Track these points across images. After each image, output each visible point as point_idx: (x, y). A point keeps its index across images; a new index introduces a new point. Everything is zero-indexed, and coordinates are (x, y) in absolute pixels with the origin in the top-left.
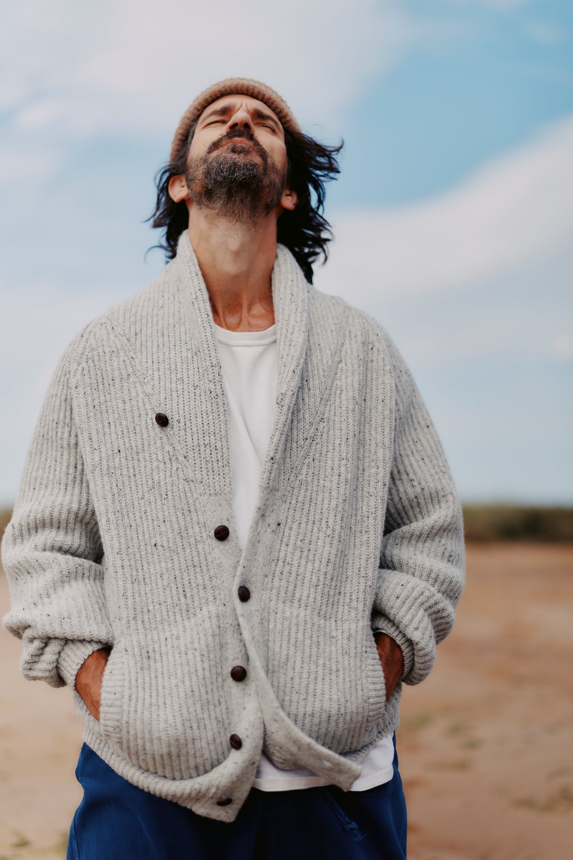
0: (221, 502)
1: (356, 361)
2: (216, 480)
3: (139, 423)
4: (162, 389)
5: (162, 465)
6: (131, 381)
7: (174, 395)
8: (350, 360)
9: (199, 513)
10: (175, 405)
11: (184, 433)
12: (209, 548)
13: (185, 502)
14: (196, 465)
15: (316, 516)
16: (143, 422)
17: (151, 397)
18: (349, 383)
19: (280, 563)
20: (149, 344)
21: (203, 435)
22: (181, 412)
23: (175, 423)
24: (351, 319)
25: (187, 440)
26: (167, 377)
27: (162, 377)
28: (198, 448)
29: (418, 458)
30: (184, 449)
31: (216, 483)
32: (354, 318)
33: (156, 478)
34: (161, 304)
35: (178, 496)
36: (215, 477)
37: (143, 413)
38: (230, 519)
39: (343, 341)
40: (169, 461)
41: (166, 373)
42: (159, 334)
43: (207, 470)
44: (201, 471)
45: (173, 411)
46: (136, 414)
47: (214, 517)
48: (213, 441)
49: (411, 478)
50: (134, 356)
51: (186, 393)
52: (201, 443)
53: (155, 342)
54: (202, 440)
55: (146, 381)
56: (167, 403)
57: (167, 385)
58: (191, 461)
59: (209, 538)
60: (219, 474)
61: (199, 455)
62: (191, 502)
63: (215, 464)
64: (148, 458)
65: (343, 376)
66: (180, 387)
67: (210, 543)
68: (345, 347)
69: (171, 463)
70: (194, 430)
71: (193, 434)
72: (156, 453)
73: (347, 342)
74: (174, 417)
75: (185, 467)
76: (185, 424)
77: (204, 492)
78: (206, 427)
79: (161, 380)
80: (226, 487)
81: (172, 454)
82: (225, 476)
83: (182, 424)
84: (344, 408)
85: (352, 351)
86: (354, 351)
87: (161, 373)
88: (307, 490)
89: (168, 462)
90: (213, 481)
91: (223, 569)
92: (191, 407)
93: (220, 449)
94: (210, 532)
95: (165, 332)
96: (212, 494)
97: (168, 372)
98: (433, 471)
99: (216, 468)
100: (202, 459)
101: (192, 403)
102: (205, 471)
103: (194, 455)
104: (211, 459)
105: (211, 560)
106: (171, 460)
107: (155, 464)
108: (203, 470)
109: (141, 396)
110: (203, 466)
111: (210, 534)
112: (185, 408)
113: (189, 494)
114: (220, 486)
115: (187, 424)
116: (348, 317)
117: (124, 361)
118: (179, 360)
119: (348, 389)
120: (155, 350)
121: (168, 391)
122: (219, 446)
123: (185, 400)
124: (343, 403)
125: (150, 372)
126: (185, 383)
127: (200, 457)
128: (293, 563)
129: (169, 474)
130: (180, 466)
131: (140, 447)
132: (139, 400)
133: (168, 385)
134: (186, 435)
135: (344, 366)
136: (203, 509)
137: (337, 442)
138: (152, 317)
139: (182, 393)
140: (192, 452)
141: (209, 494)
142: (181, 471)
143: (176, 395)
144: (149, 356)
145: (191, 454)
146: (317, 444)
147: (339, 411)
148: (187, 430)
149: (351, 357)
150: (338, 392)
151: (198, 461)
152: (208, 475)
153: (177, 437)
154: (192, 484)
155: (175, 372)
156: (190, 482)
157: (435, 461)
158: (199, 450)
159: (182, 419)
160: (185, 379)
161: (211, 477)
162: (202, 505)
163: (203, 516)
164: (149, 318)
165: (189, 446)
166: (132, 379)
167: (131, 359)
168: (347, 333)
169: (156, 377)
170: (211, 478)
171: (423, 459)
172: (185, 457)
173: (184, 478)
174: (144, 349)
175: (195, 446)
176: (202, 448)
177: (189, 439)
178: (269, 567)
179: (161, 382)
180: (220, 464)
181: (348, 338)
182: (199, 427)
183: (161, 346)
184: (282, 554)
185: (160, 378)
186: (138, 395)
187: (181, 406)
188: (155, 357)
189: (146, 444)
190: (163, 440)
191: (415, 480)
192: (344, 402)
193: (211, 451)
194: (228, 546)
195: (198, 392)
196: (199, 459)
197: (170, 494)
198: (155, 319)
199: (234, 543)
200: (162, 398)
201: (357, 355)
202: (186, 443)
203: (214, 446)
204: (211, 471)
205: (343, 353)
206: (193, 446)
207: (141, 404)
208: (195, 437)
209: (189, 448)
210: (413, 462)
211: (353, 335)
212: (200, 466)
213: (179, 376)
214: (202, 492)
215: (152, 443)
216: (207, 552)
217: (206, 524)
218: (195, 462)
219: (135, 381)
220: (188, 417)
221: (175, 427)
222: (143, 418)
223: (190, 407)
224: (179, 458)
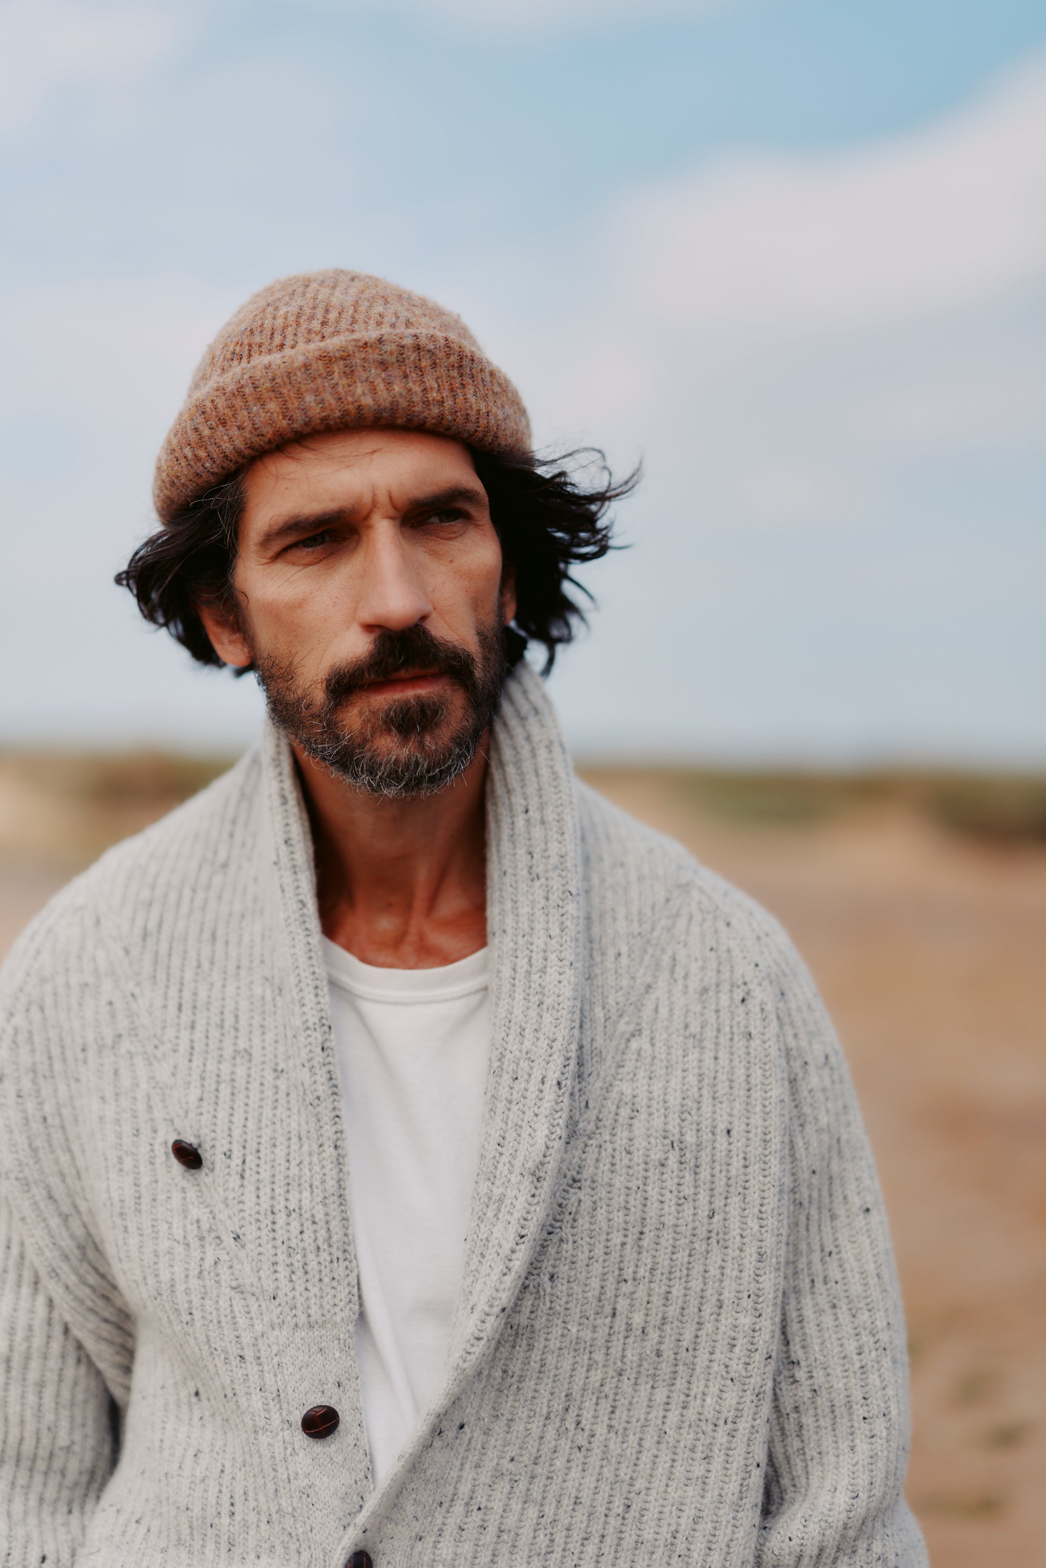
0: (324, 1344)
1: (680, 1039)
2: (311, 1294)
3: (134, 1150)
4: (195, 1076)
5: (179, 1249)
6: (123, 1051)
7: (225, 1090)
8: (665, 1036)
9: (266, 1368)
10: (222, 1115)
11: (238, 1182)
12: (286, 1449)
13: (232, 1337)
14: (262, 1257)
15: (555, 1403)
16: (144, 1149)
17: (167, 1092)
18: (655, 1095)
19: (459, 1509)
20: (176, 961)
21: (286, 1188)
22: (237, 1132)
23: (219, 1159)
24: (682, 923)
25: (243, 1198)
26: (211, 1046)
27: (199, 1047)
28: (270, 1217)
29: (823, 1301)
30: (235, 1219)
31: (313, 1300)
32: (690, 919)
33: (165, 1276)
34: (222, 857)
35: (215, 1321)
36: (309, 1285)
37: (145, 1129)
38: (345, 1383)
39: (649, 979)
40: (198, 1243)
41: (211, 1035)
42: (206, 936)
43: (289, 1270)
44: (276, 1272)
45: (217, 1129)
46: (127, 1129)
47: (302, 1379)
48: (306, 1204)
49: (794, 1358)
50: (137, 991)
51: (254, 1086)
52: (280, 1206)
53: (192, 955)
54: (282, 1199)
55: (159, 1053)
56: (204, 1111)
57: (209, 1067)
58: (250, 1246)
59: (286, 1426)
60: (321, 1280)
61: (271, 1235)
62: (247, 1338)
63: (311, 1256)
64: (147, 1230)
65: (641, 1074)
66: (241, 1072)
67: (288, 1439)
68: (653, 997)
69: (203, 1246)
70: (265, 1175)
71: (261, 1186)
72: (170, 1220)
73: (662, 985)
74: (217, 1144)
75: (235, 1261)
76: (244, 1162)
77: (280, 1320)
78: (294, 1170)
79: (195, 1052)
80: (337, 1309)
81: (205, 1226)
82: (335, 1284)
83: (236, 1161)
84: (638, 1157)
85: (671, 1010)
86: (677, 1012)
87: (199, 1035)
88: (531, 1347)
89: (194, 1243)
90: (305, 1294)
91: (314, 1500)
92: (264, 1121)
93: (322, 1224)
94: (290, 1413)
95: (220, 932)
96: (300, 1325)
97: (215, 1033)
98: (851, 1347)
99: (313, 1266)
100: (279, 1243)
101: (268, 1111)
102: (283, 1273)
103: (258, 1233)
104: (301, 1245)
105: (285, 1476)
106: (202, 1239)
107: (164, 1245)
108: (279, 1268)
109: (144, 1086)
110: (281, 1262)
111: (291, 1418)
112: (249, 1124)
113: (242, 1321)
114: (321, 1307)
115: (247, 1160)
116: (677, 915)
117: (110, 1003)
118: (244, 1005)
119: (653, 1110)
120: (189, 975)
121: (210, 1083)
122: (320, 1217)
123: (250, 1103)
124: (636, 1142)
125: (170, 1033)
126: (254, 1061)
127: (274, 1239)
128: (490, 1505)
129: (196, 1272)
130: (224, 1257)
131: (130, 1202)
132: (139, 1097)
133: (211, 1067)
134: (242, 1186)
135: (647, 1046)
136: (276, 1359)
137: (617, 1238)
138: (194, 890)
139: (244, 1085)
140: (254, 1227)
141: (292, 1325)
142: (225, 1268)
143: (228, 1091)
144: (173, 992)
145: (250, 1233)
146: (561, 1240)
147: (626, 1162)
148: (247, 1175)
149: (667, 1028)
150: (625, 1112)
151: (268, 1249)
152: (291, 1281)
153: (220, 1190)
154: (251, 1300)
155: (233, 1032)
156: (248, 1296)
157: (864, 1317)
158: (274, 1223)
159: (236, 1148)
160: (257, 1052)
161: (300, 1285)
162: (275, 1351)
163: (275, 1375)
164: (187, 893)
165: (248, 1212)
166: (125, 1045)
167: (130, 999)
168: (666, 960)
169: (184, 1046)
170: (300, 1288)
171: (834, 1306)
172: (237, 1238)
173: (234, 1284)
174: (161, 976)
175: (263, 1213)
176: (281, 1219)
177: (250, 1197)
178: (429, 1519)
179: (194, 1058)
180: (324, 1256)
181: (664, 976)
182: (278, 1168)
183: (206, 965)
184: (464, 1489)
185: (192, 1048)
186: (138, 1085)
187: (238, 1119)
188: (187, 995)
189: (146, 1199)
190: (188, 1195)
191: (803, 1364)
192: (640, 1143)
193: (302, 1225)
194: (333, 1447)
195: (282, 1084)
196: (271, 1244)
197: (197, 1315)
198: (200, 895)
199: (350, 1440)
200: (193, 1098)
201: (682, 1025)
202: (241, 1206)
203: (308, 1215)
204: (300, 1273)
205: (648, 1011)
206: (258, 1213)
207: (141, 1106)
208: (265, 1191)
209: (248, 1218)
210: (809, 1313)
211: (680, 972)
212: (273, 1259)
213: (242, 1044)
214: (276, 1321)
215: (161, 1197)
216: (279, 1457)
217: (282, 1395)
218: (261, 1249)
219: (133, 1050)
220: (252, 1146)
221: (217, 1167)
222: (144, 1138)
223: (260, 1121)
224: (223, 1238)
